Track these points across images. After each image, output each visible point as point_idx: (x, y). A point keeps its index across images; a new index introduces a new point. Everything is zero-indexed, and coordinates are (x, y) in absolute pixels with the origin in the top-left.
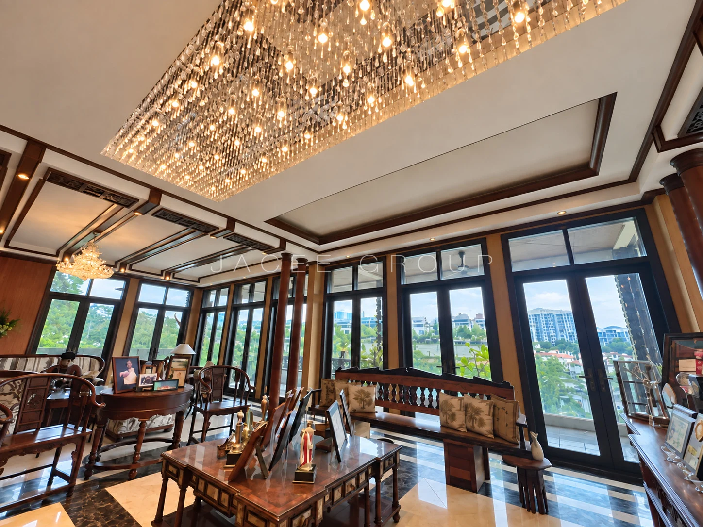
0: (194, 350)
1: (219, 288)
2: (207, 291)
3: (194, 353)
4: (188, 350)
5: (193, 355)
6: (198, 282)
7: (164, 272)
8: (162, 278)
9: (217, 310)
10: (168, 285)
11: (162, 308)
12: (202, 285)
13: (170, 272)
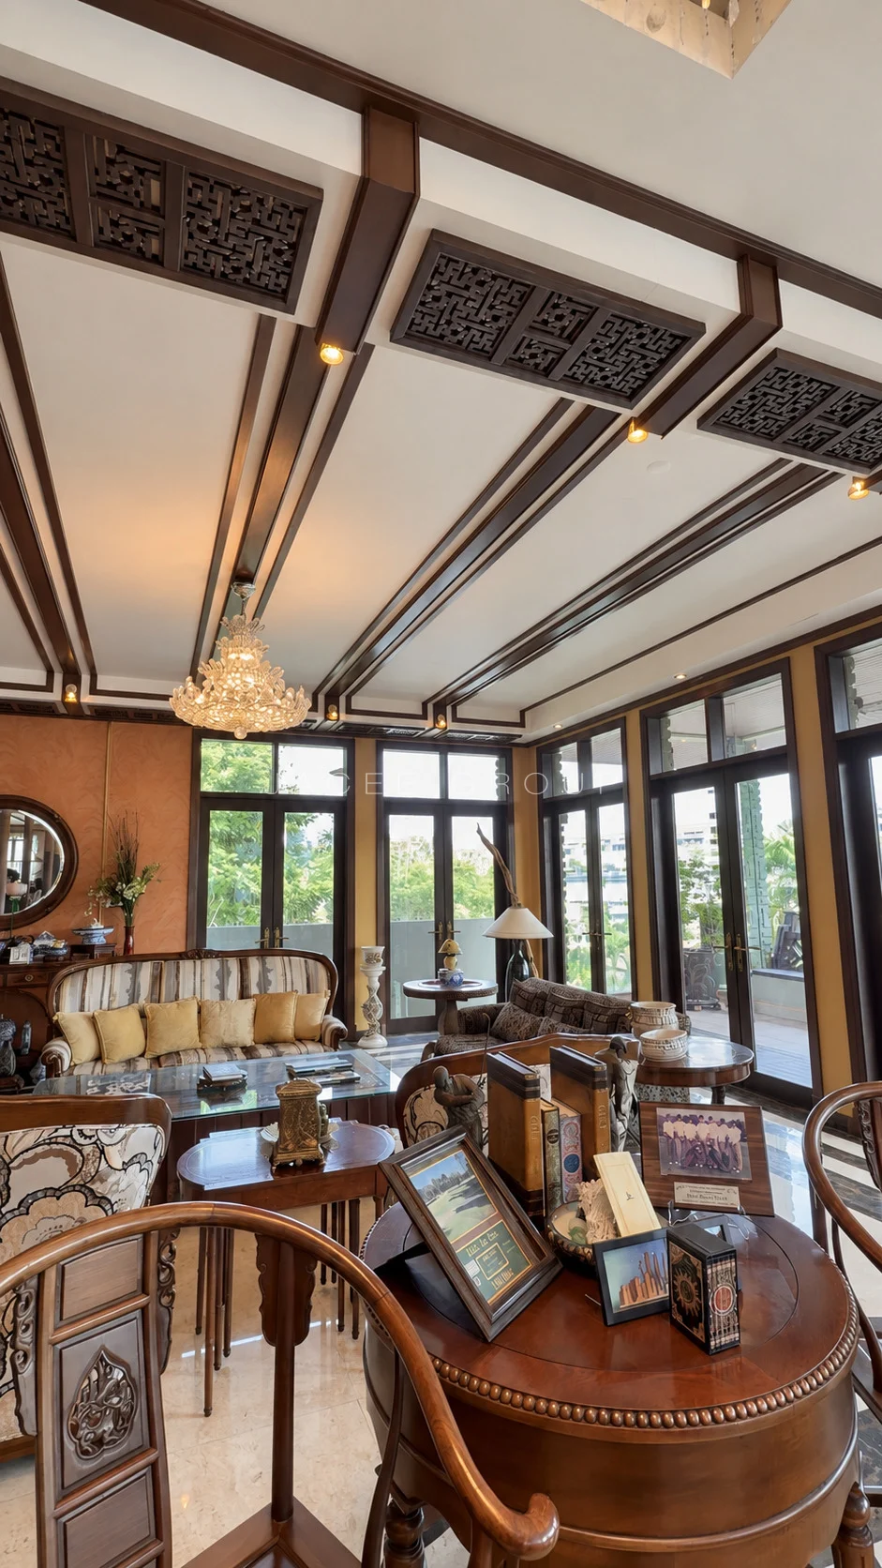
0: (544, 922)
1: (582, 735)
2: (546, 750)
3: (548, 934)
4: (531, 926)
5: (545, 941)
6: (522, 724)
7: (430, 707)
8: (428, 724)
9: (590, 800)
10: (444, 745)
11: (443, 810)
12: (529, 734)
13: (443, 703)
